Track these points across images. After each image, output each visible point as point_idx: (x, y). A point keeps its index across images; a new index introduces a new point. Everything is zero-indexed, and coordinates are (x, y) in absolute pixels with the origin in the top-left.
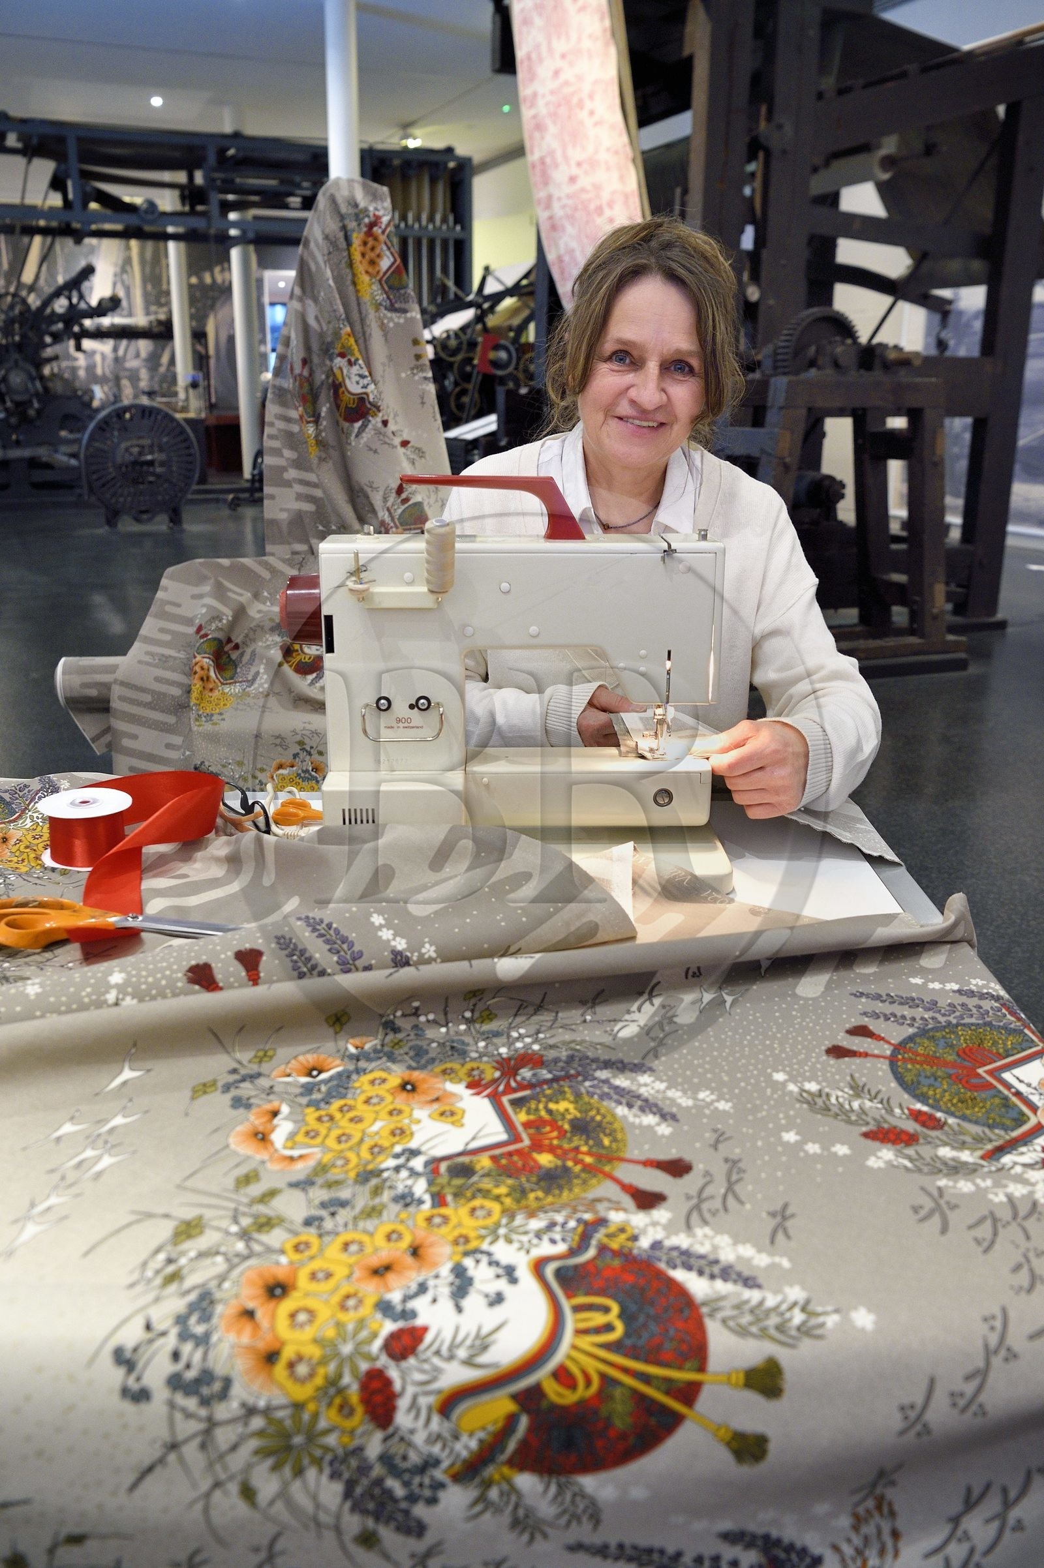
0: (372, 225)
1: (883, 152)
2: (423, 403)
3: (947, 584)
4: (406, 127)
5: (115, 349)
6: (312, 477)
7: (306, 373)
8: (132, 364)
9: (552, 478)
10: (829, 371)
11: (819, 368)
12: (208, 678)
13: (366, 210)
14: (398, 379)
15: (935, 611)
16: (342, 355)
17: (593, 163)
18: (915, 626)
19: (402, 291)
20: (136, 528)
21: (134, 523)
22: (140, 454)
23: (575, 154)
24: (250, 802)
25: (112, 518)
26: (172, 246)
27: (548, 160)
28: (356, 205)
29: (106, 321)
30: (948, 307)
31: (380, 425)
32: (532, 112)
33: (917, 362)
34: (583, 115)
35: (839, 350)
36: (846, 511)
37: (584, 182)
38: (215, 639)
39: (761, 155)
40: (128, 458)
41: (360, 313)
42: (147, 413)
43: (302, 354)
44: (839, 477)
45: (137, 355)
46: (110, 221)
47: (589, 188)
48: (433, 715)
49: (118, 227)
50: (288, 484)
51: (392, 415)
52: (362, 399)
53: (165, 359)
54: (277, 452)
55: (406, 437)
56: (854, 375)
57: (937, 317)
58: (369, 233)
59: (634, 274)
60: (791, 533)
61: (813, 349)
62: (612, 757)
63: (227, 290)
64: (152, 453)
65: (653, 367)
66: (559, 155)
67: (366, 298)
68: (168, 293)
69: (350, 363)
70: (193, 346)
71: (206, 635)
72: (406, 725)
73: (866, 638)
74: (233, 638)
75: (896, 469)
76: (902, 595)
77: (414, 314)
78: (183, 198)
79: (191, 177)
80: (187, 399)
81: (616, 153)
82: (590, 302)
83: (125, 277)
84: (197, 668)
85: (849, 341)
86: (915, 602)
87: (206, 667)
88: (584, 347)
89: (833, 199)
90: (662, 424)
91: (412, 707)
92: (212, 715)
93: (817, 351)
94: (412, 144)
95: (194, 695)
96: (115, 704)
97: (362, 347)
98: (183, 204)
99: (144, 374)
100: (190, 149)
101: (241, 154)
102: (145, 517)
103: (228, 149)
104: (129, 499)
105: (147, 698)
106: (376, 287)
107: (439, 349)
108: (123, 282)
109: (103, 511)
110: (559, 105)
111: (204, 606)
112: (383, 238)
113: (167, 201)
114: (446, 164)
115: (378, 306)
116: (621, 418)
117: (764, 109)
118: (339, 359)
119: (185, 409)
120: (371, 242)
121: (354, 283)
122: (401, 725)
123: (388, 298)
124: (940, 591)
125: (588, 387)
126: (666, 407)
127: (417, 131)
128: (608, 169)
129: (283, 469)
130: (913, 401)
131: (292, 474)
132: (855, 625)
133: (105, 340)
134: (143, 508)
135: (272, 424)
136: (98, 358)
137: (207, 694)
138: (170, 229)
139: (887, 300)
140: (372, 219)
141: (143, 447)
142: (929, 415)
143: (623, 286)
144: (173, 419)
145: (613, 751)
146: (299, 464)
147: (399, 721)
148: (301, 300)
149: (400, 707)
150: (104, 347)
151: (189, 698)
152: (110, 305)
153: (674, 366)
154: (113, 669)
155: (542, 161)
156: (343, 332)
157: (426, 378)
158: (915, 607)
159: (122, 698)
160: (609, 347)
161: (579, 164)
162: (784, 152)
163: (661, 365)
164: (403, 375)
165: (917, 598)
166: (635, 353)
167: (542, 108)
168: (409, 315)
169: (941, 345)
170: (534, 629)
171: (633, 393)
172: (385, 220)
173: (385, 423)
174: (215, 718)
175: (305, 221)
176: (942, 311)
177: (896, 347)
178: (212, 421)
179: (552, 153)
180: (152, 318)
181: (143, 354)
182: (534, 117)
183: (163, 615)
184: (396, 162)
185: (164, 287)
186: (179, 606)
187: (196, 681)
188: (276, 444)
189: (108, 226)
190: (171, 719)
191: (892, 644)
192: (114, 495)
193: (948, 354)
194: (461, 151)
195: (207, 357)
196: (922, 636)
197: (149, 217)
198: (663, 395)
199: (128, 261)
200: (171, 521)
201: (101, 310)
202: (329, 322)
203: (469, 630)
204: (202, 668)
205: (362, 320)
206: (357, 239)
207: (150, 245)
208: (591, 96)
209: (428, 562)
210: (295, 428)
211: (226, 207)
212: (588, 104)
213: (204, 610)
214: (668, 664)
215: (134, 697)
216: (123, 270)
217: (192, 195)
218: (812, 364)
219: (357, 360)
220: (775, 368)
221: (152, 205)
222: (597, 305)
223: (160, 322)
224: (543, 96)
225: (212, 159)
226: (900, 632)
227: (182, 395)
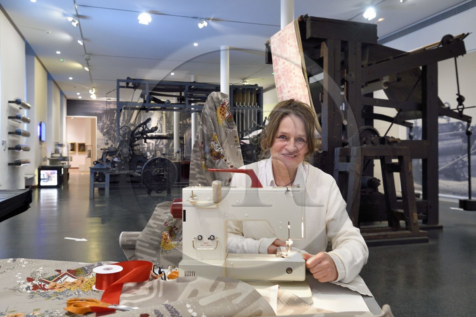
0: (223, 104)
1: (384, 81)
2: (238, 155)
3: (418, 213)
4: (244, 79)
5: (156, 142)
6: (203, 177)
7: (202, 146)
8: (161, 146)
9: (252, 170)
10: (370, 145)
11: (367, 144)
12: (167, 239)
13: (222, 100)
14: (230, 147)
15: (414, 222)
16: (213, 141)
17: (295, 87)
18: (408, 227)
19: (232, 123)
20: (157, 195)
21: (156, 193)
22: (160, 172)
23: (290, 85)
24: (161, 271)
25: (149, 193)
26: (175, 113)
27: (282, 87)
28: (219, 99)
29: (154, 134)
30: (411, 126)
31: (224, 161)
32: (277, 74)
33: (399, 142)
34: (292, 74)
35: (373, 138)
36: (381, 189)
37: (292, 92)
38: (170, 226)
39: (345, 83)
40: (156, 173)
41: (219, 129)
42: (162, 160)
43: (202, 141)
44: (378, 178)
45: (163, 144)
46: (158, 106)
47: (294, 94)
48: (215, 241)
49: (159, 108)
50: (196, 179)
51: (228, 158)
52: (219, 154)
53: (171, 145)
54: (194, 169)
55: (232, 164)
56: (378, 146)
57: (409, 129)
58: (222, 107)
59: (286, 114)
60: (337, 189)
61: (365, 138)
62: (273, 257)
63: (190, 125)
64: (163, 172)
65: (292, 140)
66: (285, 85)
67: (221, 124)
68: (173, 126)
69: (216, 143)
70: (180, 141)
71: (167, 225)
72: (207, 244)
73: (390, 231)
74: (176, 226)
75: (397, 176)
76: (402, 216)
77: (235, 129)
78: (178, 100)
79: (181, 94)
80: (176, 156)
81: (302, 84)
82: (273, 122)
83: (161, 122)
84: (164, 236)
85: (376, 136)
86: (407, 219)
87: (166, 235)
88: (272, 134)
89: (371, 95)
90: (295, 156)
91: (209, 239)
92: (167, 251)
93: (366, 139)
94: (245, 84)
95: (162, 244)
96: (137, 247)
97: (219, 139)
98: (178, 101)
99: (164, 149)
100: (181, 86)
101: (195, 88)
102: (159, 191)
103: (192, 86)
104: (155, 186)
105: (147, 245)
106: (224, 122)
107: (251, 141)
108: (160, 123)
109: (147, 190)
110: (285, 72)
111: (168, 216)
112: (226, 108)
113: (174, 100)
114: (255, 89)
115: (224, 127)
116: (283, 154)
117: (345, 70)
118: (212, 142)
119: (175, 159)
120: (223, 109)
121: (218, 121)
122: (205, 244)
123: (228, 125)
124: (415, 215)
125: (273, 145)
126: (297, 151)
127: (247, 81)
128: (299, 88)
129: (196, 174)
130: (399, 154)
131: (198, 176)
132: (387, 227)
133: (154, 140)
134: (159, 189)
135: (192, 161)
136: (151, 145)
137: (166, 244)
138: (175, 108)
139: (390, 123)
140: (223, 103)
141: (160, 170)
142: (405, 158)
143: (283, 117)
144: (171, 162)
145: (274, 255)
146: (200, 173)
147: (205, 243)
148: (202, 125)
149: (205, 239)
150: (153, 142)
151: (160, 245)
152: (154, 129)
153: (298, 139)
154: (137, 235)
155: (280, 87)
156: (214, 134)
157: (238, 147)
158: (407, 221)
159: (140, 245)
160: (279, 134)
161: (291, 88)
162: (353, 82)
163: (295, 139)
164: (232, 146)
165: (408, 218)
166: (287, 136)
167: (280, 73)
168: (233, 129)
169: (410, 137)
170: (246, 215)
171: (286, 147)
172: (227, 103)
173: (226, 160)
174: (168, 252)
175: (204, 105)
176: (410, 126)
177: (392, 137)
178: (183, 163)
179: (283, 85)
180: (168, 133)
181: (164, 144)
182: (278, 75)
183: (155, 219)
184: (240, 89)
185: (172, 125)
186: (160, 216)
187: (163, 240)
188: (193, 167)
189: (157, 107)
190: (154, 252)
191: (400, 233)
192: (151, 185)
193: (413, 139)
194: (260, 85)
195: (184, 144)
196: (411, 231)
197: (168, 105)
198: (296, 147)
199: (162, 117)
200: (168, 193)
201: (152, 131)
202: (210, 132)
203: (227, 215)
204: (165, 235)
205: (220, 131)
206: (219, 109)
207: (169, 112)
208: (294, 69)
209: (213, 193)
210: (199, 162)
211: (191, 102)
212: (293, 71)
213: (168, 217)
214: (289, 227)
215: (143, 245)
216: (160, 120)
217: (181, 99)
218: (365, 143)
219: (218, 142)
220: (353, 144)
221: (169, 101)
222: (275, 123)
223: (170, 134)
224: (280, 69)
225: (187, 89)
226: (403, 229)
227: (175, 155)
